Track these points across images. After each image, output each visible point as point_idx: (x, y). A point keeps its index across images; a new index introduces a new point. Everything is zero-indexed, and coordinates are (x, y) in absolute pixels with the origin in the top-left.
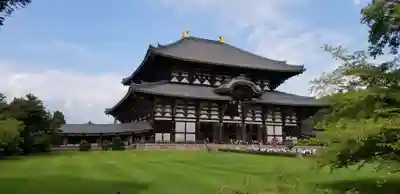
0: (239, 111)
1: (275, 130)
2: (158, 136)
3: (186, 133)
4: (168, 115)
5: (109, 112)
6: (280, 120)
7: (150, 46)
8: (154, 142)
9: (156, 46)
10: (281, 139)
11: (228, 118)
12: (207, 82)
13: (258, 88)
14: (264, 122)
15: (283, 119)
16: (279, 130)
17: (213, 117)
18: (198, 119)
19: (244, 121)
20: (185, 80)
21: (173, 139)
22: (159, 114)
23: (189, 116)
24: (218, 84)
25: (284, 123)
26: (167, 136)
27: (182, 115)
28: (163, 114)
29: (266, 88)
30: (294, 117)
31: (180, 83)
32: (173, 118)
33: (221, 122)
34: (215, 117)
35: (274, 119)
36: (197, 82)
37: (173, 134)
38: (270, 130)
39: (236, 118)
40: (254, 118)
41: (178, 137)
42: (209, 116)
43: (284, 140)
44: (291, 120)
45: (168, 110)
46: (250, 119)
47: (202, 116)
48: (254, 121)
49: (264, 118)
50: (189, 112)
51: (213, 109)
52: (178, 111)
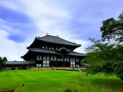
0: (63, 57)
1: (73, 63)
2: (37, 65)
3: (46, 64)
5: (22, 57)
7: (36, 37)
9: (38, 37)
10: (74, 66)
11: (59, 59)
12: (53, 49)
13: (68, 51)
14: (70, 61)
16: (74, 63)
19: (64, 60)
20: (46, 48)
21: (42, 66)
22: (38, 58)
23: (47, 59)
24: (56, 49)
25: (75, 61)
26: (40, 65)
27: (45, 59)
29: (70, 51)
31: (45, 49)
32: (42, 60)
33: (57, 60)
35: (72, 60)
36: (50, 48)
37: (42, 64)
38: (71, 63)
39: (62, 59)
40: (67, 59)
41: (44, 65)
42: (54, 59)
43: (75, 66)
44: (77, 60)
45: (41, 57)
46: (66, 60)
47: (51, 59)
48: (67, 60)
49: (70, 59)
50: (47, 57)
51: (55, 56)
52: (44, 57)
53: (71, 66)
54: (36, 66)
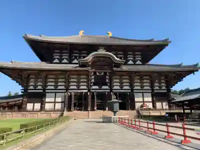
0: (107, 81)
1: (144, 97)
2: (29, 106)
3: (55, 102)
4: (39, 87)
6: (148, 88)
10: (150, 105)
11: (97, 87)
14: (132, 90)
15: (152, 86)
17: (82, 87)
18: (67, 90)
22: (31, 87)
23: (59, 88)
25: (153, 90)
26: (38, 106)
28: (35, 87)
30: (163, 84)
31: (61, 63)
32: (44, 90)
35: (142, 87)
38: (138, 99)
39: (104, 87)
40: (122, 87)
41: (48, 106)
42: (78, 86)
43: (154, 106)
44: (160, 87)
45: (39, 84)
46: (118, 88)
48: (122, 89)
49: (132, 86)
50: (59, 84)
51: (82, 80)
52: (49, 84)
53: (138, 105)
54: (26, 108)
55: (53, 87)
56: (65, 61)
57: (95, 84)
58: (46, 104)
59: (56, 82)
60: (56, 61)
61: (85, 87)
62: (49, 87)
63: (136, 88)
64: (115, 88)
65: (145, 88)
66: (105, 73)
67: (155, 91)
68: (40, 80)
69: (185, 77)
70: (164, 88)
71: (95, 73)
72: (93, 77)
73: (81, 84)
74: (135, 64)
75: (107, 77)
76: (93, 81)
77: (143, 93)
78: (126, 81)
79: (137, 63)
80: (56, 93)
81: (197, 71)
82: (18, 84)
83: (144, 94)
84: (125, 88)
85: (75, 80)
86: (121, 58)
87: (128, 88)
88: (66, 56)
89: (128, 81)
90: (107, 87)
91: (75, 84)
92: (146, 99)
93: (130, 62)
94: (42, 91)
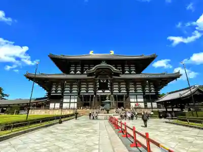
0: (109, 86)
2: (52, 105)
3: (70, 103)
4: (59, 92)
6: (141, 91)
8: (49, 109)
10: (142, 105)
11: (101, 91)
14: (128, 93)
15: (144, 90)
17: (89, 91)
18: (79, 93)
21: (61, 107)
22: (54, 91)
23: (73, 91)
25: (144, 93)
26: (58, 105)
28: (56, 91)
30: (153, 88)
31: (75, 74)
32: (62, 93)
33: (95, 93)
34: (91, 91)
35: (136, 90)
37: (62, 103)
38: (133, 98)
39: (106, 91)
40: (120, 91)
41: (65, 105)
42: (87, 91)
45: (59, 89)
46: (117, 91)
47: (82, 91)
48: (120, 93)
49: (128, 90)
50: (73, 89)
51: (90, 86)
52: (66, 89)
54: (49, 106)
55: (68, 92)
56: (78, 72)
57: (99, 89)
58: (64, 104)
59: (71, 88)
60: (72, 72)
61: (92, 91)
62: (66, 92)
63: (131, 91)
64: (115, 91)
65: (138, 91)
66: (107, 81)
67: (146, 94)
68: (59, 86)
69: (169, 82)
70: (153, 91)
71: (100, 80)
72: (98, 84)
73: (89, 89)
74: (130, 74)
75: (109, 84)
76: (98, 86)
77: (136, 95)
78: (123, 86)
79: (132, 73)
80: (70, 95)
81: (179, 77)
82: (44, 89)
83: (138, 96)
84: (122, 91)
85: (85, 86)
86: (119, 69)
87: (125, 91)
88: (79, 69)
89: (124, 86)
90: (109, 91)
91: (85, 89)
92: (139, 100)
93: (127, 72)
94: (61, 94)
